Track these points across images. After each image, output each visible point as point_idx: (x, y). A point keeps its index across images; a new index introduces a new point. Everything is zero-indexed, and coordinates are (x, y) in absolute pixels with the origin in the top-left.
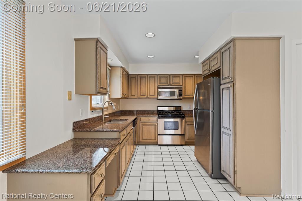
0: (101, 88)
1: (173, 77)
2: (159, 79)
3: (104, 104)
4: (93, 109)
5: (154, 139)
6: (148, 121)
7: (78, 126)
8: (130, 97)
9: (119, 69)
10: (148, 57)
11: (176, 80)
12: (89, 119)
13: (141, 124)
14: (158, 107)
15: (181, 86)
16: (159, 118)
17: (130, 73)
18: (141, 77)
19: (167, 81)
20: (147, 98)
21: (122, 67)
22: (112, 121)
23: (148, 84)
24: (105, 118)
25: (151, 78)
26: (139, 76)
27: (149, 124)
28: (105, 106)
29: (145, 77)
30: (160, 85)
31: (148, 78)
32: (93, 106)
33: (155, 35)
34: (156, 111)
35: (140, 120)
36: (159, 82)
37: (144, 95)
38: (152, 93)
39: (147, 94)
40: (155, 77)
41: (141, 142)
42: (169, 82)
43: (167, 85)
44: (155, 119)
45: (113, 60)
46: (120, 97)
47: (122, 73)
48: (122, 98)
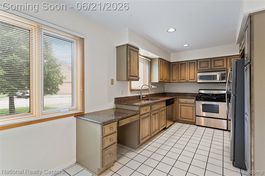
0: (131, 76)
1: (214, 61)
2: (199, 64)
3: (142, 87)
4: (132, 90)
5: (192, 119)
6: (186, 102)
7: (118, 101)
8: (171, 81)
9: (158, 60)
10: (183, 46)
11: (219, 63)
12: (128, 97)
13: (180, 104)
14: (199, 90)
15: (225, 68)
16: (197, 101)
17: (171, 62)
18: (181, 64)
19: (208, 65)
20: (187, 82)
21: (159, 58)
22: (150, 100)
23: (187, 70)
24: (142, 97)
25: (190, 64)
26: (179, 63)
27: (187, 105)
28: (142, 89)
29: (185, 64)
30: (200, 69)
31: (188, 64)
32: (132, 88)
33: (175, 30)
34: (198, 94)
35: (179, 101)
36: (198, 67)
37: (184, 80)
38: (192, 77)
39: (187, 78)
40: (195, 63)
41: (180, 120)
42: (210, 66)
43: (208, 68)
44: (193, 101)
45: (148, 54)
46: (158, 82)
47: (160, 63)
48: (160, 82)
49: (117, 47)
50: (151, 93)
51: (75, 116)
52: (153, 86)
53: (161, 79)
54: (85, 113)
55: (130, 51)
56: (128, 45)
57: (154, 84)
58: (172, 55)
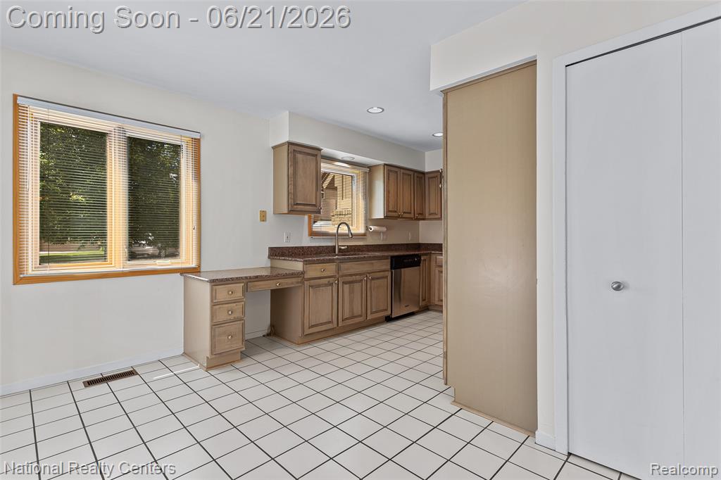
4: (313, 234)
7: (277, 253)
9: (382, 167)
12: (303, 247)
17: (426, 171)
21: (385, 164)
24: (339, 249)
32: (315, 230)
46: (383, 217)
47: (389, 174)
48: (386, 217)
49: (274, 148)
50: (370, 241)
51: (181, 274)
52: (373, 228)
53: (390, 211)
54: (202, 270)
55: (295, 156)
56: (290, 144)
57: (377, 222)
58: (428, 155)
